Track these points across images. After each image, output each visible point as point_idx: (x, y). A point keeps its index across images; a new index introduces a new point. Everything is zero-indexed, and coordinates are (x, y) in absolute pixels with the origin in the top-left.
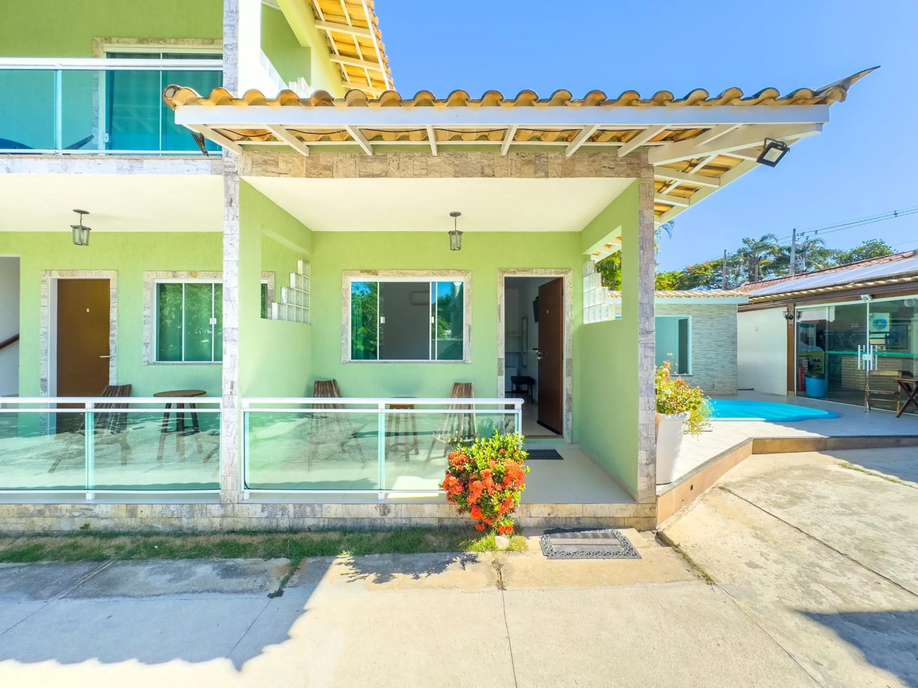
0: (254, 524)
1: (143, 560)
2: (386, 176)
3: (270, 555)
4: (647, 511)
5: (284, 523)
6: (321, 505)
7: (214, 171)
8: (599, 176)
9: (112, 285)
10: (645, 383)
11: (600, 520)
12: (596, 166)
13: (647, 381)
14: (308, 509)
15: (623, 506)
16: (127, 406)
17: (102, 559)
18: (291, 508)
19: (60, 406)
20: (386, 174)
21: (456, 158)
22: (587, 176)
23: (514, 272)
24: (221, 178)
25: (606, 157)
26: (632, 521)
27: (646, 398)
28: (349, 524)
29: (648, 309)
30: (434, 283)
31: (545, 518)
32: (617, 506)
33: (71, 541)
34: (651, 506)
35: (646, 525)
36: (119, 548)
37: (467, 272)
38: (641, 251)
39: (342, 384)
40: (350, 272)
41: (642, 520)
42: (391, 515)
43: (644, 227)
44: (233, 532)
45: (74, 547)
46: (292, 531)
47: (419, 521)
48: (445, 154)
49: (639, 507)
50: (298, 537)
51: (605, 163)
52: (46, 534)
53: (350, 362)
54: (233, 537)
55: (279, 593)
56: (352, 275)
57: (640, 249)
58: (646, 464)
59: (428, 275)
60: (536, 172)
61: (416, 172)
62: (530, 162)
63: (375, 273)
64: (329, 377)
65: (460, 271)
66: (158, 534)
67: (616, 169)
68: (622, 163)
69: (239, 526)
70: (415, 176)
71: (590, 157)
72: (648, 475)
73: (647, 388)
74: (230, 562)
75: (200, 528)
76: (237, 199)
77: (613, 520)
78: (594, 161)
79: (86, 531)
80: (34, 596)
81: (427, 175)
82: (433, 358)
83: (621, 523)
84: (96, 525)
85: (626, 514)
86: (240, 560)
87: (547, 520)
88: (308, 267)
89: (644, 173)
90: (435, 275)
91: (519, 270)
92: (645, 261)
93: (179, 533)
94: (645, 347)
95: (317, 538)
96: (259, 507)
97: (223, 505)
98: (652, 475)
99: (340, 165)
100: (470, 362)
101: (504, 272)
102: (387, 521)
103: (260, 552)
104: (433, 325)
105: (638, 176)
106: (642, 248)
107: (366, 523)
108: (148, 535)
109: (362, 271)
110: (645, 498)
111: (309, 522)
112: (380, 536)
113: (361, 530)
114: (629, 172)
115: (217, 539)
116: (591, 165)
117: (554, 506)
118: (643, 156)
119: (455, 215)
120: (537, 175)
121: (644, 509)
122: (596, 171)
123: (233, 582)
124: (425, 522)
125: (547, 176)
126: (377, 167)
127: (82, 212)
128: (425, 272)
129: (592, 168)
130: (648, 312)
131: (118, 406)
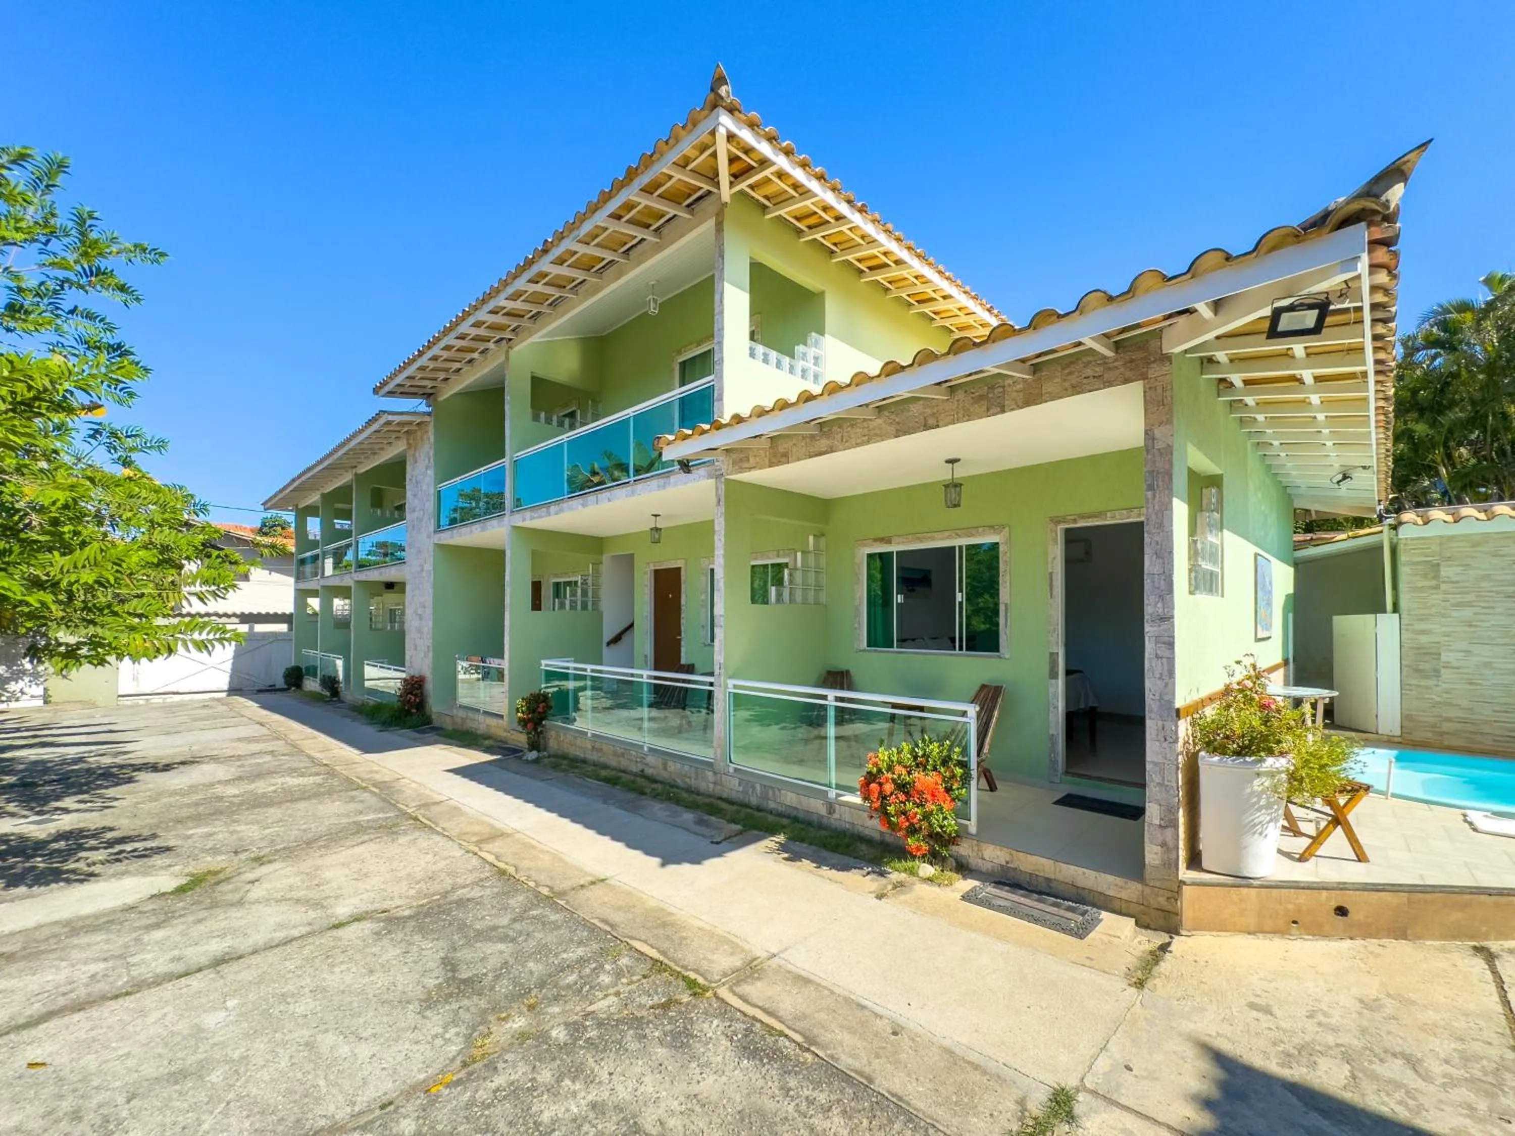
0: (734, 796)
1: (662, 801)
2: (832, 451)
3: (733, 821)
4: (1162, 900)
5: (754, 801)
6: (780, 790)
7: (710, 476)
8: (1079, 393)
9: (683, 573)
10: (1157, 697)
11: (1080, 891)
12: (1074, 379)
13: (1161, 695)
14: (770, 792)
15: (1119, 881)
16: (689, 682)
17: (643, 793)
18: (758, 787)
19: (656, 678)
20: (831, 450)
21: (897, 415)
22: (1061, 398)
23: (1075, 521)
24: (713, 481)
25: (1090, 362)
26: (1134, 908)
27: (1160, 723)
28: (801, 815)
29: (1162, 582)
30: (961, 547)
31: (1002, 866)
32: (1110, 878)
33: (632, 778)
34: (1170, 894)
35: (1161, 922)
36: (653, 789)
37: (1003, 527)
38: (1150, 494)
39: (857, 676)
40: (862, 542)
41: (1153, 912)
42: (836, 816)
43: (1154, 456)
44: (720, 798)
45: (633, 782)
46: (759, 809)
47: (861, 829)
48: (886, 413)
49: (1147, 890)
50: (760, 814)
51: (1089, 372)
52: (624, 772)
53: (864, 650)
54: (720, 803)
55: (718, 843)
56: (865, 545)
57: (1147, 490)
58: (1160, 826)
59: (950, 537)
60: (988, 410)
61: (859, 441)
62: (981, 397)
63: (888, 541)
64: (842, 666)
65: (992, 527)
66: (677, 787)
67: (1106, 376)
68: (1116, 364)
69: (725, 795)
70: (858, 445)
71: (1063, 369)
72: (1164, 845)
73: (1161, 706)
74: (706, 817)
75: (702, 790)
76: (723, 500)
77: (1102, 898)
78: (1070, 373)
79: (642, 775)
80: (605, 802)
81: (868, 442)
82: (961, 649)
83: (1116, 905)
84: (649, 771)
85: (1124, 895)
86: (713, 818)
87: (1005, 869)
88: (823, 541)
89: (1154, 371)
90: (960, 536)
91: (1083, 517)
92: (1156, 507)
93: (689, 790)
94: (1156, 643)
95: (771, 818)
96: (737, 781)
97: (715, 773)
98: (1171, 844)
99: (794, 450)
100: (1007, 656)
101: (1059, 522)
102: (832, 821)
103: (728, 817)
104: (961, 603)
105: (1144, 377)
106: (1151, 488)
107: (815, 818)
108: (672, 786)
109: (875, 540)
110: (1159, 880)
111: (772, 805)
112: (823, 833)
113: (810, 824)
114: (1128, 374)
115: (707, 800)
116: (1065, 380)
117: (1014, 852)
118: (1153, 344)
119: (952, 461)
120: (991, 412)
121: (1157, 895)
122: (1073, 387)
123: (698, 829)
124: (867, 832)
125: (1003, 411)
126: (824, 443)
127: (656, 516)
128: (946, 534)
129: (1067, 384)
130: (1163, 588)
131: (684, 681)
